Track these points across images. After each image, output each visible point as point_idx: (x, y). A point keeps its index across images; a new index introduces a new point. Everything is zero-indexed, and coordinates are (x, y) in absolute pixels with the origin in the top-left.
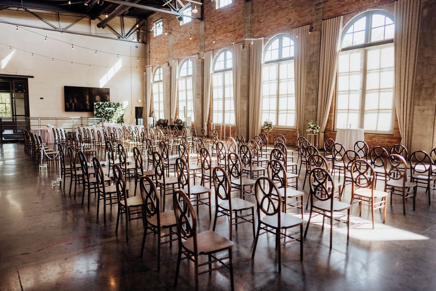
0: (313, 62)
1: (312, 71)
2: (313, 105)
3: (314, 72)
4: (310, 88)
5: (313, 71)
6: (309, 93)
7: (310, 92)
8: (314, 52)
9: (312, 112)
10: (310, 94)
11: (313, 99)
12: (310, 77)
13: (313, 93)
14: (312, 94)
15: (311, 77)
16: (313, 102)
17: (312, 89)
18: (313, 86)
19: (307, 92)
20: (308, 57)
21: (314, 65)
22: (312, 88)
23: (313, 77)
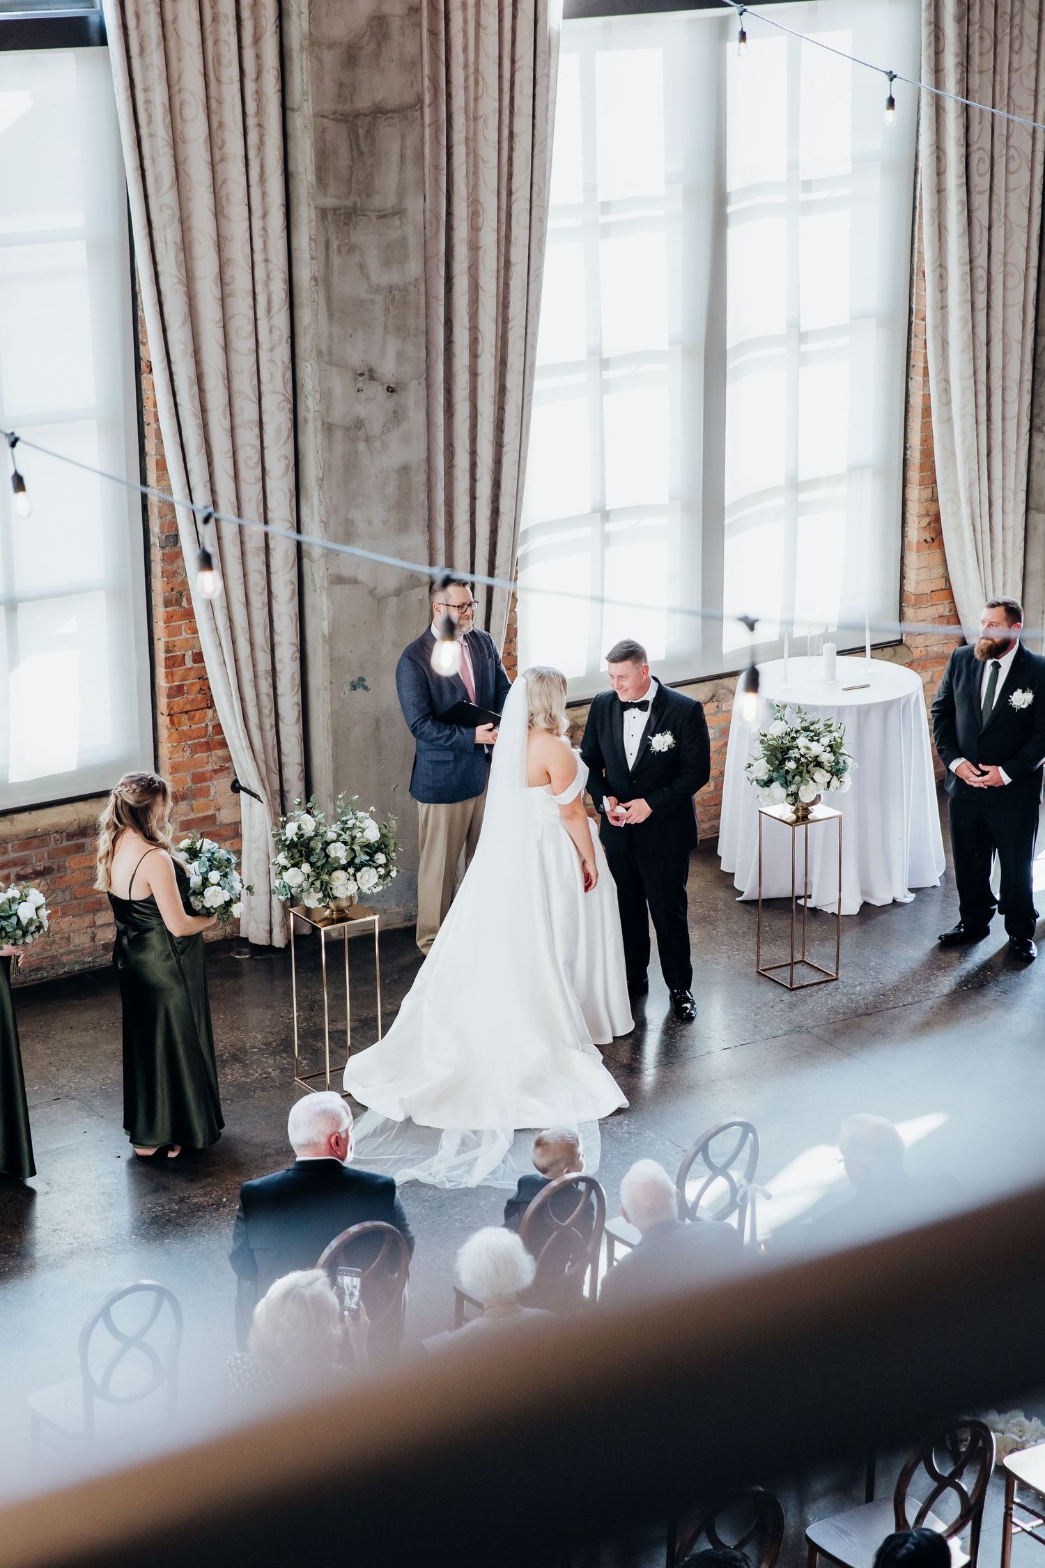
0: (379, 112)
1: (376, 201)
2: (403, 527)
3: (399, 212)
4: (372, 378)
5: (391, 201)
6: (359, 424)
7: (373, 407)
8: (387, 9)
9: (398, 592)
10: (375, 427)
11: (405, 469)
12: (362, 267)
13: (397, 417)
14: (386, 430)
15: (373, 263)
16: (402, 505)
17: (389, 379)
18: (400, 356)
19: (338, 413)
20: (328, 57)
21: (394, 148)
22: (388, 368)
23: (387, 263)
